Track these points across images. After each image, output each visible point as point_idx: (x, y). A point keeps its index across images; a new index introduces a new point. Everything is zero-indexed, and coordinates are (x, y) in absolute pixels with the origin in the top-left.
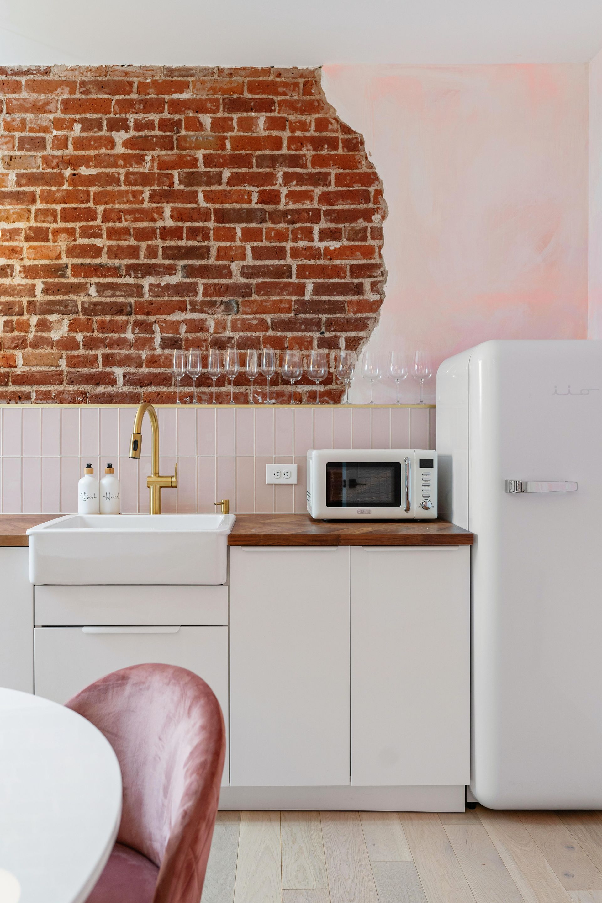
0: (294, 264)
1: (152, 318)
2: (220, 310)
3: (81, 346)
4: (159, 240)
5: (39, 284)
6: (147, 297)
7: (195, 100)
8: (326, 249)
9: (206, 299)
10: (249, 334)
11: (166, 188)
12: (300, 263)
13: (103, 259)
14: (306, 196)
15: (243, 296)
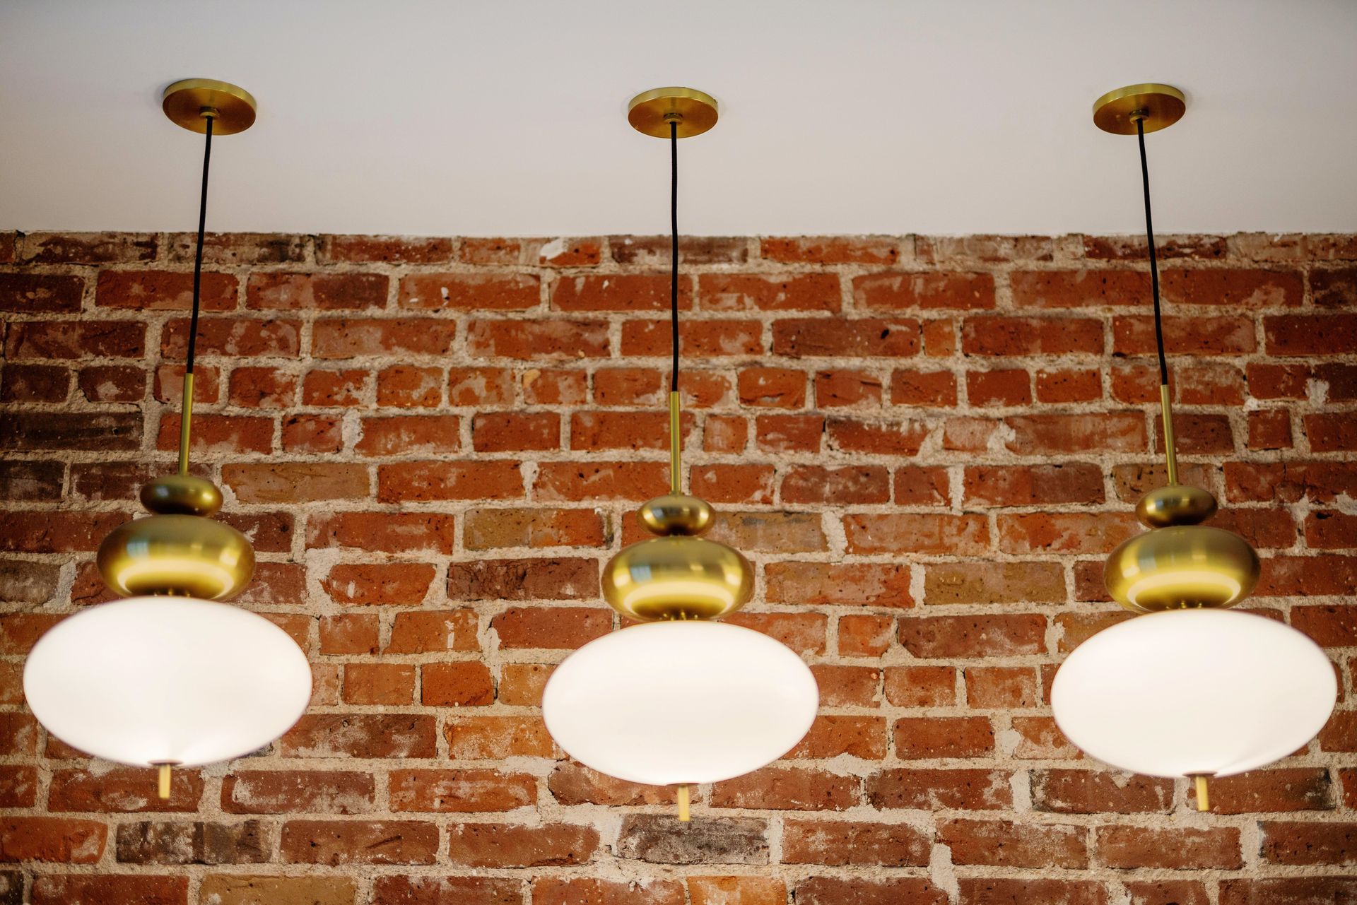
5: (1251, 832)
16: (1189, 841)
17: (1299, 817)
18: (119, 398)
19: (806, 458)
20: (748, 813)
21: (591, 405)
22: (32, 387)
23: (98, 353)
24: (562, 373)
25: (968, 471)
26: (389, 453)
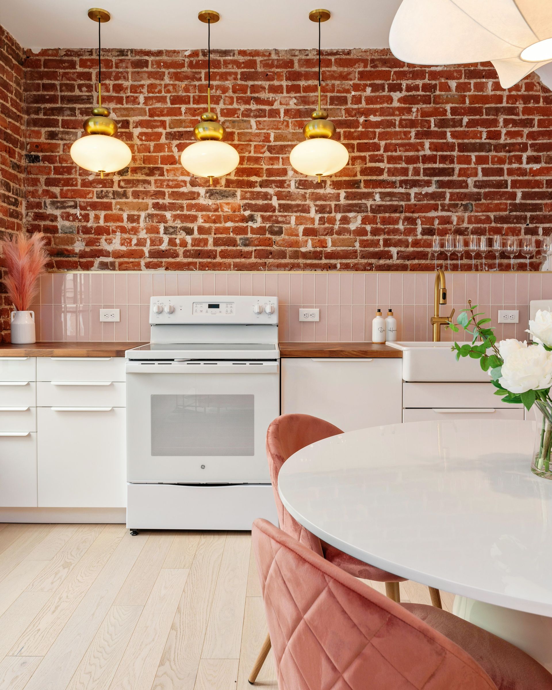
0: (509, 179)
1: (416, 215)
2: (460, 210)
3: (369, 234)
4: (421, 164)
5: (343, 193)
6: (413, 201)
7: (446, 71)
8: (531, 169)
9: (451, 202)
10: (479, 225)
11: (426, 129)
12: (513, 178)
13: (385, 177)
14: (519, 134)
15: (476, 201)
16: (329, 195)
17: (354, 190)
18: (87, 91)
19: (247, 107)
20: (233, 189)
21: (197, 93)
22: (67, 88)
23: (81, 80)
24: (190, 85)
25: (285, 110)
26: (151, 105)
